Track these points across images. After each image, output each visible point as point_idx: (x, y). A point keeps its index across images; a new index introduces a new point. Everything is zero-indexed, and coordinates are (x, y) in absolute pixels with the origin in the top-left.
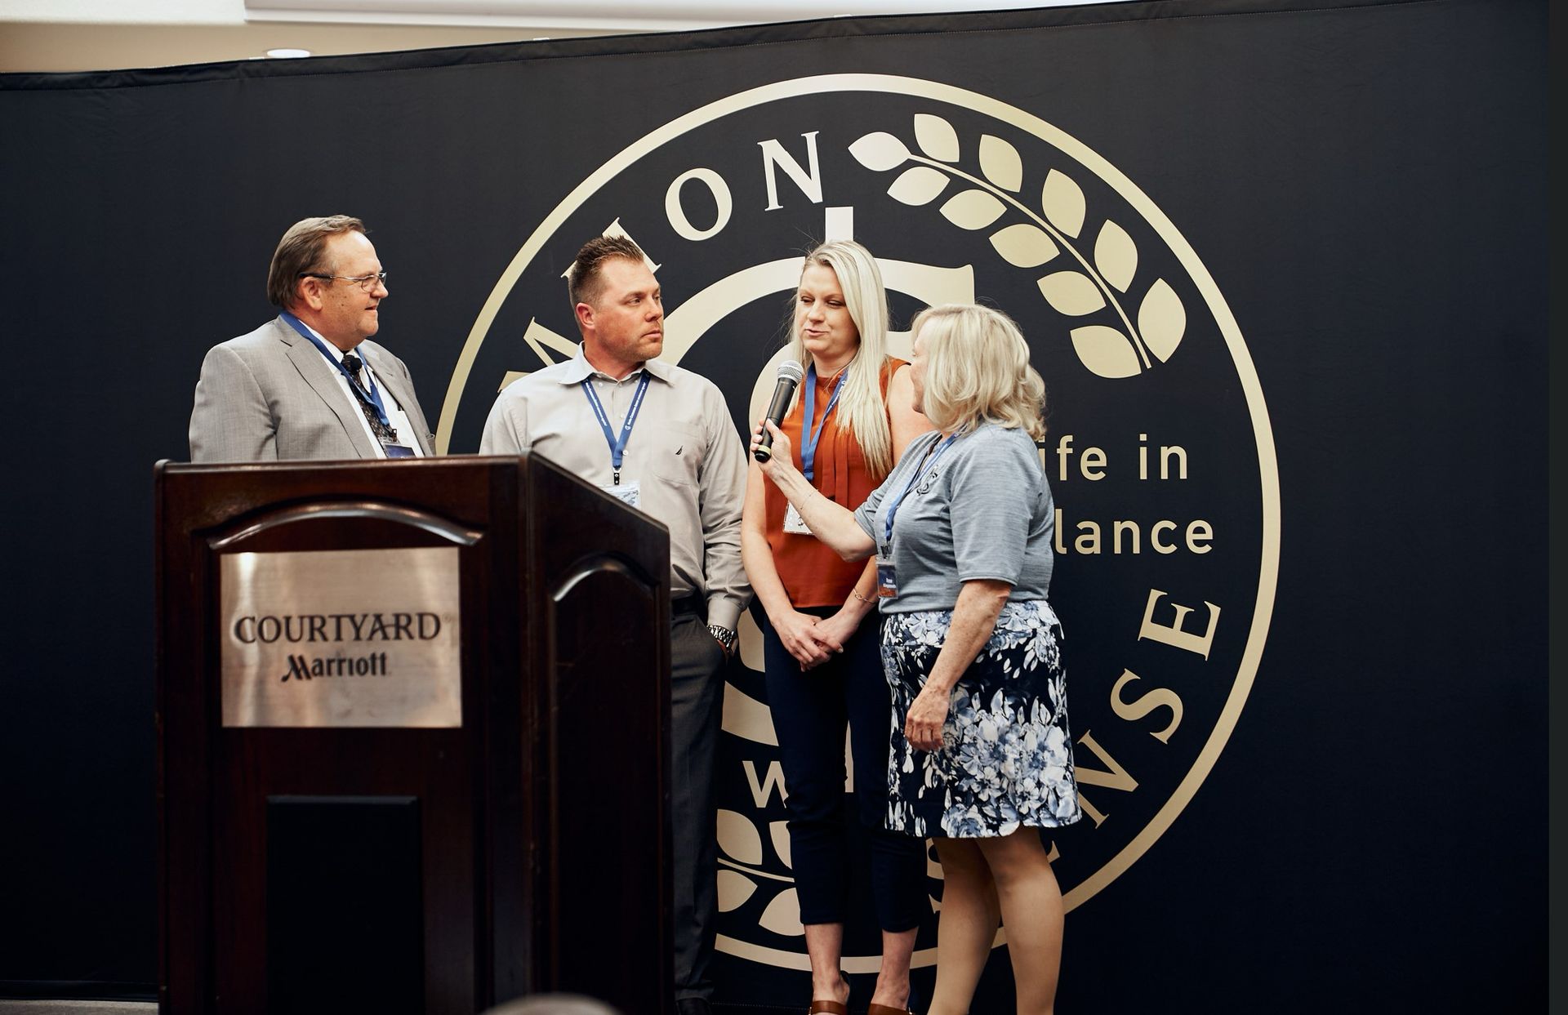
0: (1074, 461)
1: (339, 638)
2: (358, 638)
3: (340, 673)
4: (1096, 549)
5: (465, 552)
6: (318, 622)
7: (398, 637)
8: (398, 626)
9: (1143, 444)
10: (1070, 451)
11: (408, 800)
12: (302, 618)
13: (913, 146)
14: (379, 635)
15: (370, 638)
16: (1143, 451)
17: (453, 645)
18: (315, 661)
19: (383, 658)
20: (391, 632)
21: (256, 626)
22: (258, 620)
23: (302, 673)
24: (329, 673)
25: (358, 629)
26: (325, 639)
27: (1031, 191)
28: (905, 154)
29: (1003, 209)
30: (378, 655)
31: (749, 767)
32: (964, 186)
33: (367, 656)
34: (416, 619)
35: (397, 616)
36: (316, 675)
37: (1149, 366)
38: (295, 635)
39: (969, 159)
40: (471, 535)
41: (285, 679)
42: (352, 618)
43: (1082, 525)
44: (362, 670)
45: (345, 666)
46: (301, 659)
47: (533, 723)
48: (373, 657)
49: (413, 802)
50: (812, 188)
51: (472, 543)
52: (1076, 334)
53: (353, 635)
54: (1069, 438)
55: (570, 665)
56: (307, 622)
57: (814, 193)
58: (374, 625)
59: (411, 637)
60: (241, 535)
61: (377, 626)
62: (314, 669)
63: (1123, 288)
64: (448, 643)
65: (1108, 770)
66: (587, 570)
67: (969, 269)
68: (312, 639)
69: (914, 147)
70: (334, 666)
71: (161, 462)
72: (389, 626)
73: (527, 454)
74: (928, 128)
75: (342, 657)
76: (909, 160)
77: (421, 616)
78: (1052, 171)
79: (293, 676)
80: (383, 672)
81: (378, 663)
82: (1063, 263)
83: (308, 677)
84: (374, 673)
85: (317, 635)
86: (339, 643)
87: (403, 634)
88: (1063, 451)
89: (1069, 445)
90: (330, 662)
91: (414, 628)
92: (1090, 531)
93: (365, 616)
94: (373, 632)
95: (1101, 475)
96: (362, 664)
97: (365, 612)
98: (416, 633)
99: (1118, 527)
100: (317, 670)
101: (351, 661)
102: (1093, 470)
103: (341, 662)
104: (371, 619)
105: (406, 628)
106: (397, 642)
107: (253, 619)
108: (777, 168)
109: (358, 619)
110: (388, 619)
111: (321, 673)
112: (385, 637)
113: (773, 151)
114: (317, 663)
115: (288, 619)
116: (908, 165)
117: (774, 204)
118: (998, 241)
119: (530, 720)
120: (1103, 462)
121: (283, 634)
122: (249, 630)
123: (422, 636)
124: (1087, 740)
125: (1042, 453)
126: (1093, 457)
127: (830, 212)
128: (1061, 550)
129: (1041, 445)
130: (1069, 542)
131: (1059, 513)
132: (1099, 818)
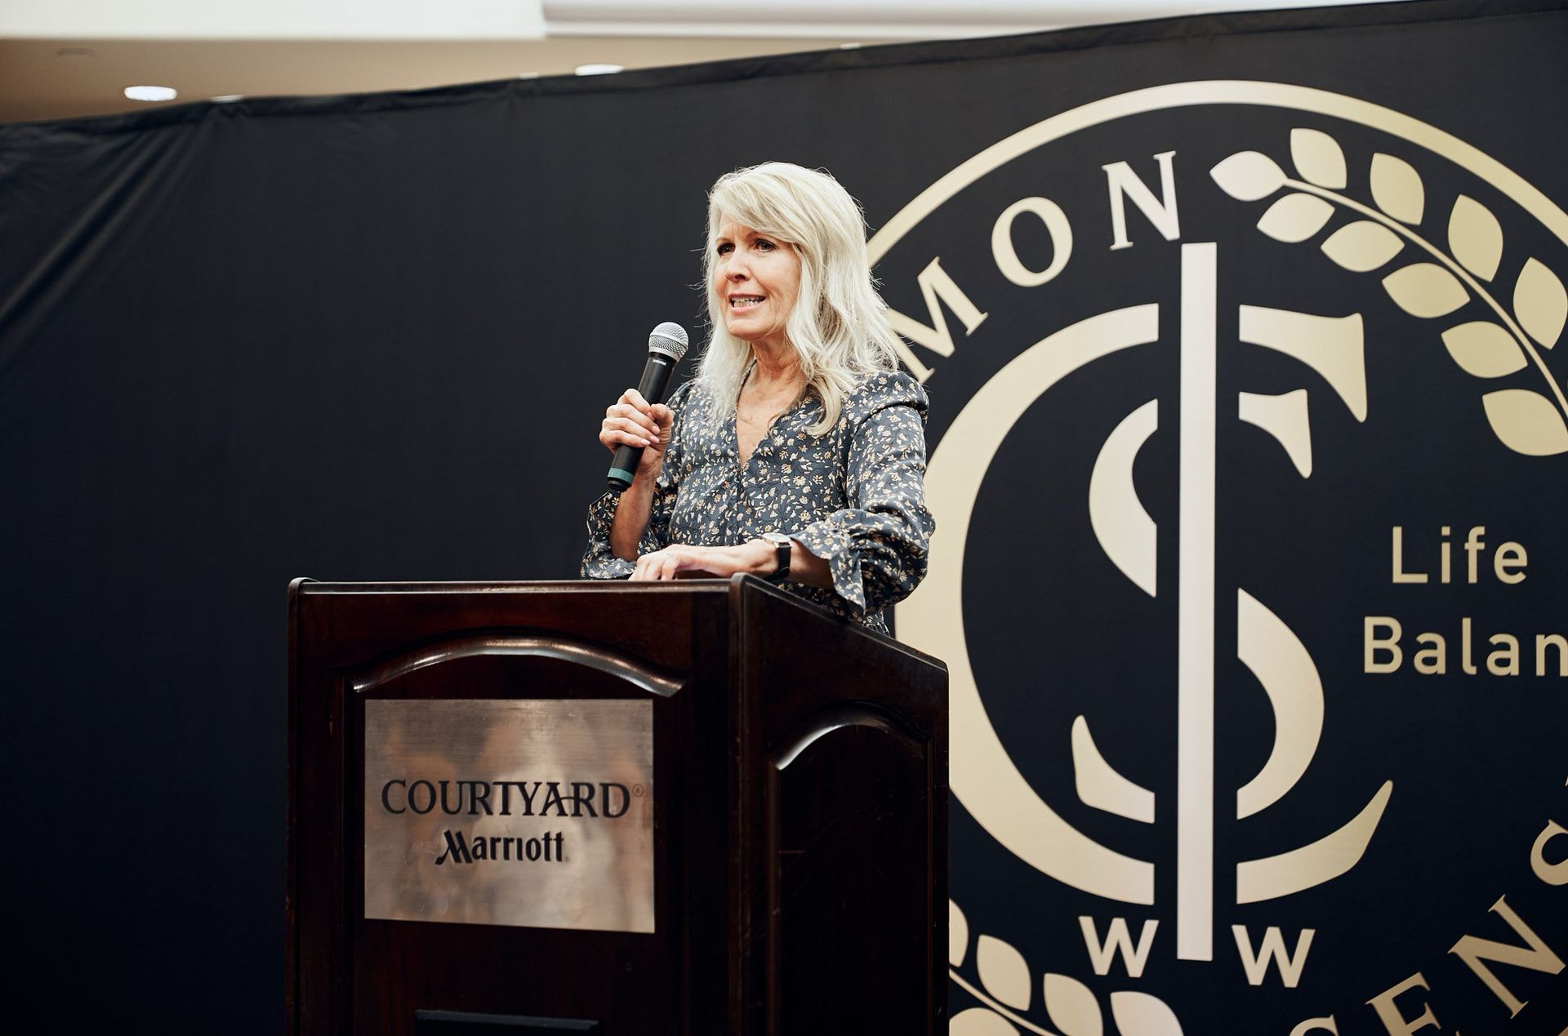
0: (1486, 559)
1: (506, 811)
2: (528, 812)
3: (506, 857)
4: (1514, 669)
5: (661, 704)
7: (577, 812)
8: (577, 799)
10: (1482, 546)
11: (587, 1024)
12: (461, 783)
13: (1290, 169)
14: (553, 810)
15: (544, 813)
17: (645, 826)
18: (476, 839)
19: (559, 838)
20: (569, 806)
21: (406, 792)
22: (409, 785)
23: (461, 854)
24: (494, 857)
25: (528, 801)
26: (489, 812)
27: (1435, 224)
28: (1279, 179)
29: (1400, 245)
30: (553, 836)
31: (1087, 924)
32: (1352, 216)
33: (541, 837)
34: (598, 790)
35: (577, 786)
36: (477, 857)
38: (452, 805)
39: (1358, 184)
40: (665, 683)
41: (440, 861)
42: (522, 785)
43: (1495, 639)
44: (534, 853)
45: (513, 847)
46: (459, 835)
47: (744, 933)
48: (547, 837)
49: (593, 1027)
50: (1166, 220)
51: (669, 695)
52: (1488, 400)
53: (523, 809)
54: (1481, 531)
55: (799, 852)
56: (467, 788)
57: (1169, 226)
58: (548, 797)
59: (593, 814)
60: (386, 677)
61: (552, 798)
62: (475, 848)
63: (1549, 343)
64: (638, 822)
65: (1528, 948)
66: (828, 726)
67: (1356, 321)
68: (473, 811)
69: (1291, 171)
70: (500, 846)
71: (296, 581)
72: (567, 798)
73: (741, 579)
74: (1307, 146)
75: (510, 835)
76: (1284, 186)
77: (605, 787)
78: (1461, 197)
79: (450, 855)
80: (559, 858)
81: (553, 844)
82: (1474, 311)
83: (469, 860)
84: (548, 858)
85: (479, 806)
86: (506, 819)
87: (583, 808)
88: (1473, 546)
89: (1480, 539)
90: (494, 841)
91: (597, 803)
92: (1505, 647)
93: (538, 784)
94: (547, 806)
95: (1520, 577)
96: (533, 845)
97: (538, 781)
98: (598, 808)
99: (1542, 642)
100: (479, 852)
101: (520, 841)
102: (1510, 571)
103: (507, 841)
104: (543, 790)
105: (587, 802)
106: (577, 820)
107: (403, 783)
109: (530, 789)
110: (565, 790)
111: (484, 856)
112: (562, 813)
113: (1121, 177)
114: (479, 842)
115: (444, 784)
116: (1284, 191)
117: (1121, 241)
118: (1393, 285)
119: (740, 928)
120: (1522, 560)
121: (439, 804)
122: (398, 796)
123: (606, 813)
124: (1501, 907)
125: (1446, 548)
126: (1510, 555)
127: (1187, 249)
128: (1469, 669)
129: (1446, 539)
130: (1479, 659)
131: (1467, 623)
132: (1515, 1006)
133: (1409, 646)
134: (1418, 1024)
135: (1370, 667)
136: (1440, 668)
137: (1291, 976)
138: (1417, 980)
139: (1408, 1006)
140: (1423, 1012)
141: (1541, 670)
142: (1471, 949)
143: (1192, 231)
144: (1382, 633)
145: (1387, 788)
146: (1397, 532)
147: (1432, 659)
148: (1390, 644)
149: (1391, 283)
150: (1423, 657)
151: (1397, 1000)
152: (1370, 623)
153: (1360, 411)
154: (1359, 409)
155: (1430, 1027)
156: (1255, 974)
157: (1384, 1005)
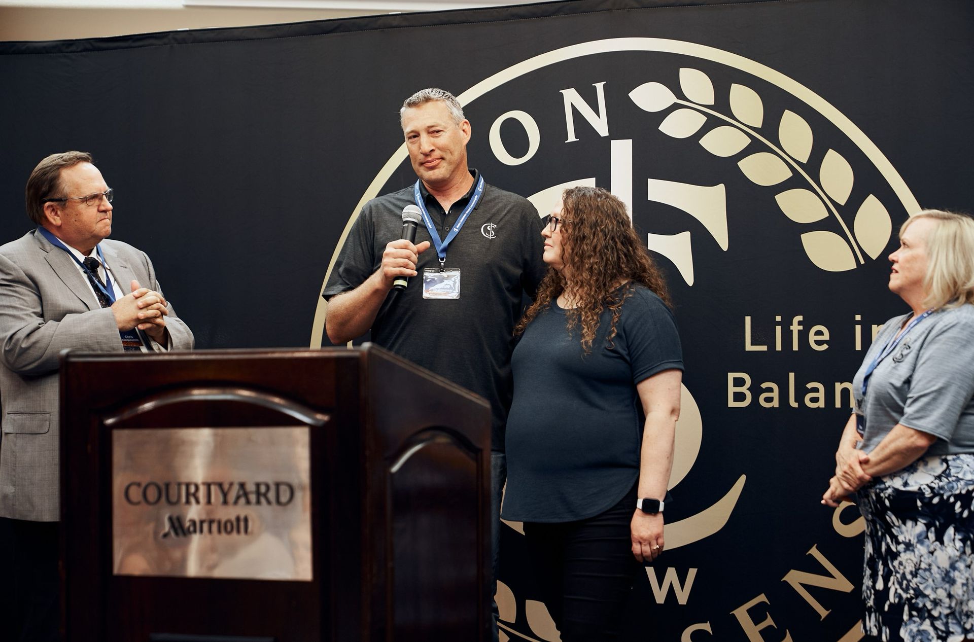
0: (803, 336)
1: (209, 502)
2: (225, 502)
3: (210, 531)
4: (821, 404)
5: (314, 431)
6: (192, 489)
7: (258, 502)
8: (258, 493)
9: (858, 323)
10: (801, 328)
12: (179, 484)
13: (678, 92)
14: (242, 500)
15: (236, 503)
16: (858, 328)
17: (305, 511)
18: (190, 521)
19: (246, 519)
20: (253, 498)
21: (141, 490)
22: (143, 485)
23: (180, 531)
24: (201, 531)
25: (225, 495)
26: (198, 502)
27: (770, 127)
28: (672, 99)
29: (748, 141)
30: (242, 517)
32: (718, 123)
33: (233, 518)
34: (273, 488)
35: (258, 485)
36: (190, 533)
37: (862, 262)
38: (173, 498)
39: (722, 103)
40: (319, 416)
41: (166, 535)
42: (220, 485)
43: (810, 385)
44: (229, 529)
45: (215, 527)
46: (178, 518)
48: (238, 519)
50: (601, 125)
51: (320, 424)
52: (804, 237)
53: (221, 499)
54: (800, 318)
56: (184, 488)
57: (602, 128)
58: (238, 492)
59: (269, 502)
60: (127, 415)
61: (241, 493)
62: (189, 527)
63: (842, 202)
64: (301, 508)
65: (831, 576)
66: (420, 443)
67: (721, 187)
68: (188, 502)
69: (679, 94)
70: (205, 526)
72: (251, 492)
73: (367, 348)
74: (691, 79)
75: (212, 517)
76: (675, 104)
77: (278, 485)
78: (787, 112)
79: (173, 534)
80: (246, 532)
81: (242, 524)
82: (795, 182)
83: (184, 534)
84: (238, 532)
85: (192, 500)
86: (209, 507)
87: (263, 500)
88: (795, 328)
89: (800, 323)
90: (202, 522)
91: (272, 495)
92: (816, 390)
93: (231, 484)
94: (238, 498)
95: (825, 347)
96: (229, 526)
97: (231, 481)
98: (273, 499)
99: (839, 387)
100: (192, 529)
101: (219, 522)
102: (818, 343)
103: (211, 522)
104: (236, 488)
105: (265, 495)
106: (258, 507)
107: (139, 485)
108: (574, 110)
109: (226, 487)
110: (251, 487)
111: (195, 532)
112: (248, 502)
113: (571, 97)
114: (191, 523)
115: (167, 485)
116: (675, 107)
117: (572, 138)
118: (745, 165)
120: (826, 337)
121: (163, 499)
122: (135, 494)
123: (278, 502)
124: (814, 552)
125: (779, 329)
126: (819, 333)
127: (614, 144)
128: (794, 404)
129: (778, 323)
130: (800, 398)
131: (792, 376)
132: (823, 613)
133: (756, 390)
134: (763, 625)
135: (732, 404)
136: (776, 404)
137: (683, 598)
138: (762, 598)
139: (756, 615)
140: (766, 618)
141: (838, 405)
142: (795, 578)
143: (616, 132)
144: (739, 382)
145: (743, 478)
146: (748, 319)
147: (770, 399)
148: (743, 389)
149: (743, 165)
150: (765, 397)
151: (749, 611)
152: (731, 376)
153: (724, 245)
154: (724, 243)
155: (770, 627)
156: (660, 596)
157: (741, 614)
